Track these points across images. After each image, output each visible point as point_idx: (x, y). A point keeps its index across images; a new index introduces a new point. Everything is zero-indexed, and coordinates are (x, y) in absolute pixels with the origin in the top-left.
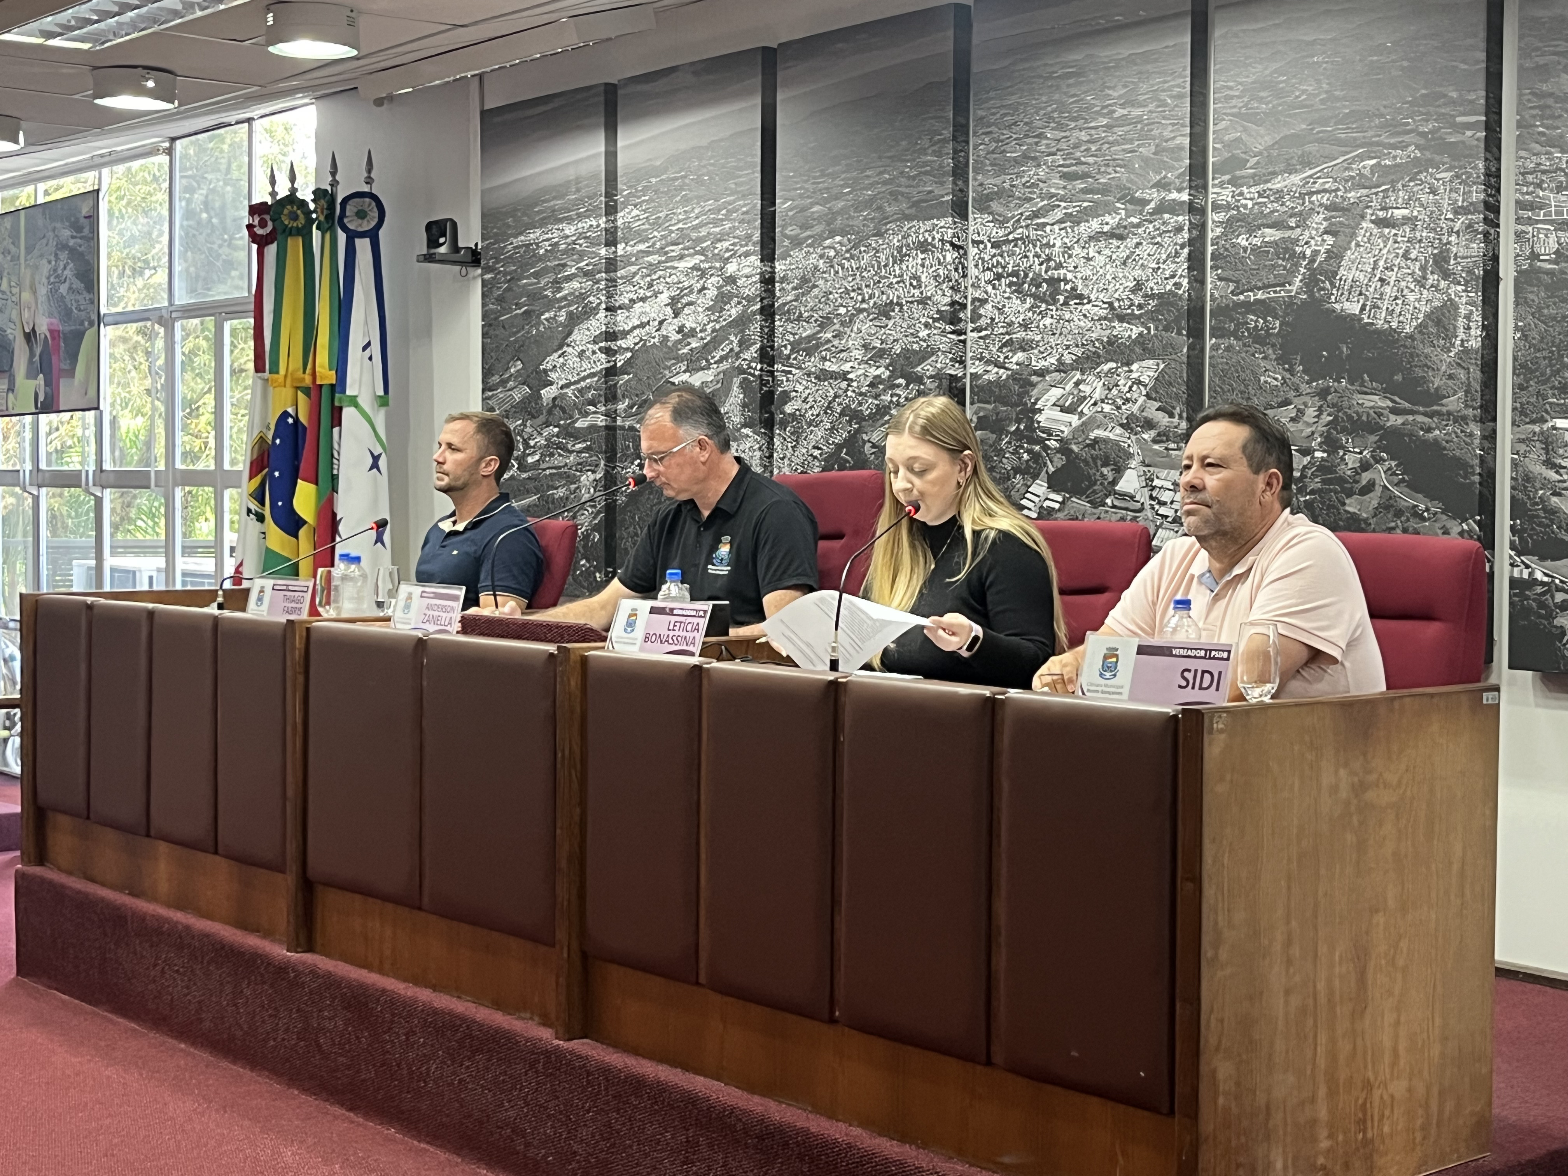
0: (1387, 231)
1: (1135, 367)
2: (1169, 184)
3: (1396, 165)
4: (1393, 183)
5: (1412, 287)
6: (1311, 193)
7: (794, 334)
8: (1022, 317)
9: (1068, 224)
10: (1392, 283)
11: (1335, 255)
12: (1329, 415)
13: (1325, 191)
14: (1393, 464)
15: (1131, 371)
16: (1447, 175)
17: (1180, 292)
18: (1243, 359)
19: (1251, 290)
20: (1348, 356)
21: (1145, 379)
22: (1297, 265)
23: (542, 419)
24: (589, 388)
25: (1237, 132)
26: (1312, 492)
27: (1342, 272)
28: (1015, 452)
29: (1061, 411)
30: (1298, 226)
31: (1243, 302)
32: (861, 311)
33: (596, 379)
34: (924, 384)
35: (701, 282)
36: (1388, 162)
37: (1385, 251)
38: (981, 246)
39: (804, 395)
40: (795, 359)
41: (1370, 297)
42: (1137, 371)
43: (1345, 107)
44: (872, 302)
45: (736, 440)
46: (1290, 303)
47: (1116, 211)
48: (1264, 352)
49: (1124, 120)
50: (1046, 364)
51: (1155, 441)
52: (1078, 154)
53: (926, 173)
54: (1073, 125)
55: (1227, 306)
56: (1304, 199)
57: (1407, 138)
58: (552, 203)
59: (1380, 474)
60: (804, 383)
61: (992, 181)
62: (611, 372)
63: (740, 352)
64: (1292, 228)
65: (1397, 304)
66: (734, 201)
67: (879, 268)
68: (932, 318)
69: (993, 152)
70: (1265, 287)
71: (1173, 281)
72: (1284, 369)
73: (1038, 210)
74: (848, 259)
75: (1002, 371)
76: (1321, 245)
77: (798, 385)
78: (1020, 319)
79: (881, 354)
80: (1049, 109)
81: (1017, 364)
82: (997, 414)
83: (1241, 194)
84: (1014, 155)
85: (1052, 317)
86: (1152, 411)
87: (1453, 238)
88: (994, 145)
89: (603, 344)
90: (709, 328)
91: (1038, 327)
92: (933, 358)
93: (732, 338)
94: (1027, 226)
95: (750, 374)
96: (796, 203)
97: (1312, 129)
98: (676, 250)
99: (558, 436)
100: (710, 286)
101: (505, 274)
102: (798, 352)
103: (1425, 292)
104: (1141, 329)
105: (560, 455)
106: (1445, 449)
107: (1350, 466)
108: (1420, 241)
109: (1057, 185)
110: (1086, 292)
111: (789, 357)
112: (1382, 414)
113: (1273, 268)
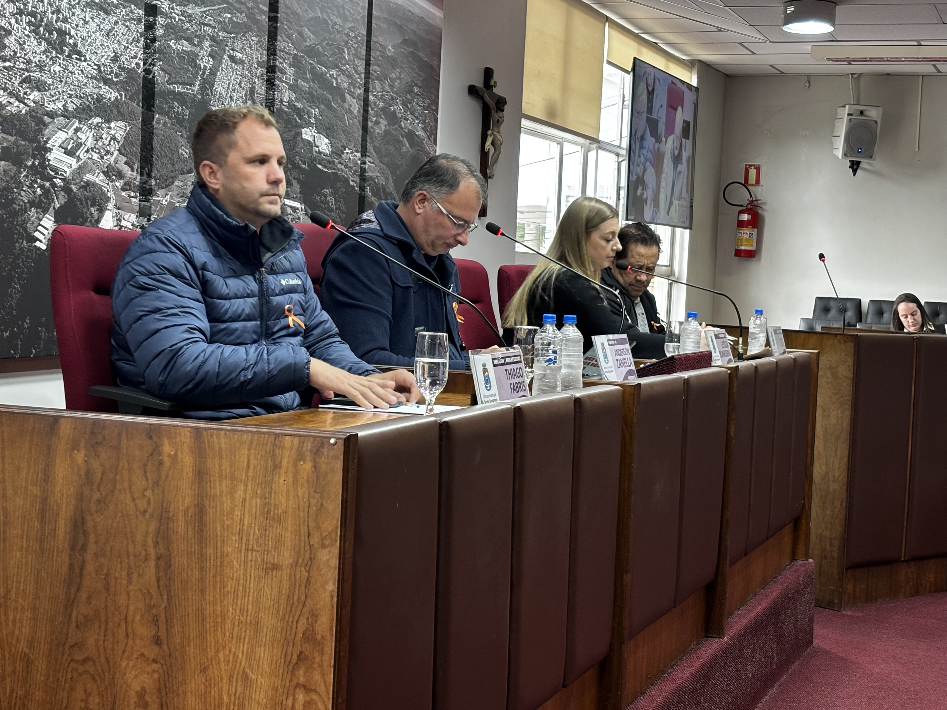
0: (233, 65)
1: (113, 125)
3: (238, 23)
4: (237, 34)
6: (204, 25)
10: (234, 101)
11: (213, 72)
13: (209, 25)
15: (110, 128)
17: (139, 71)
18: (172, 134)
19: (176, 84)
21: (118, 136)
22: (197, 73)
27: (216, 85)
28: (31, 187)
29: (65, 153)
30: (198, 45)
31: (172, 91)
42: (114, 129)
46: (193, 100)
48: (181, 131)
50: (56, 107)
51: (124, 189)
55: (164, 91)
56: (201, 27)
64: (195, 45)
70: (182, 83)
71: (136, 61)
75: (22, 105)
76: (207, 63)
78: (37, 60)
81: (34, 102)
82: (18, 147)
85: (60, 65)
86: (122, 164)
87: (256, 80)
104: (117, 94)
113: (186, 71)
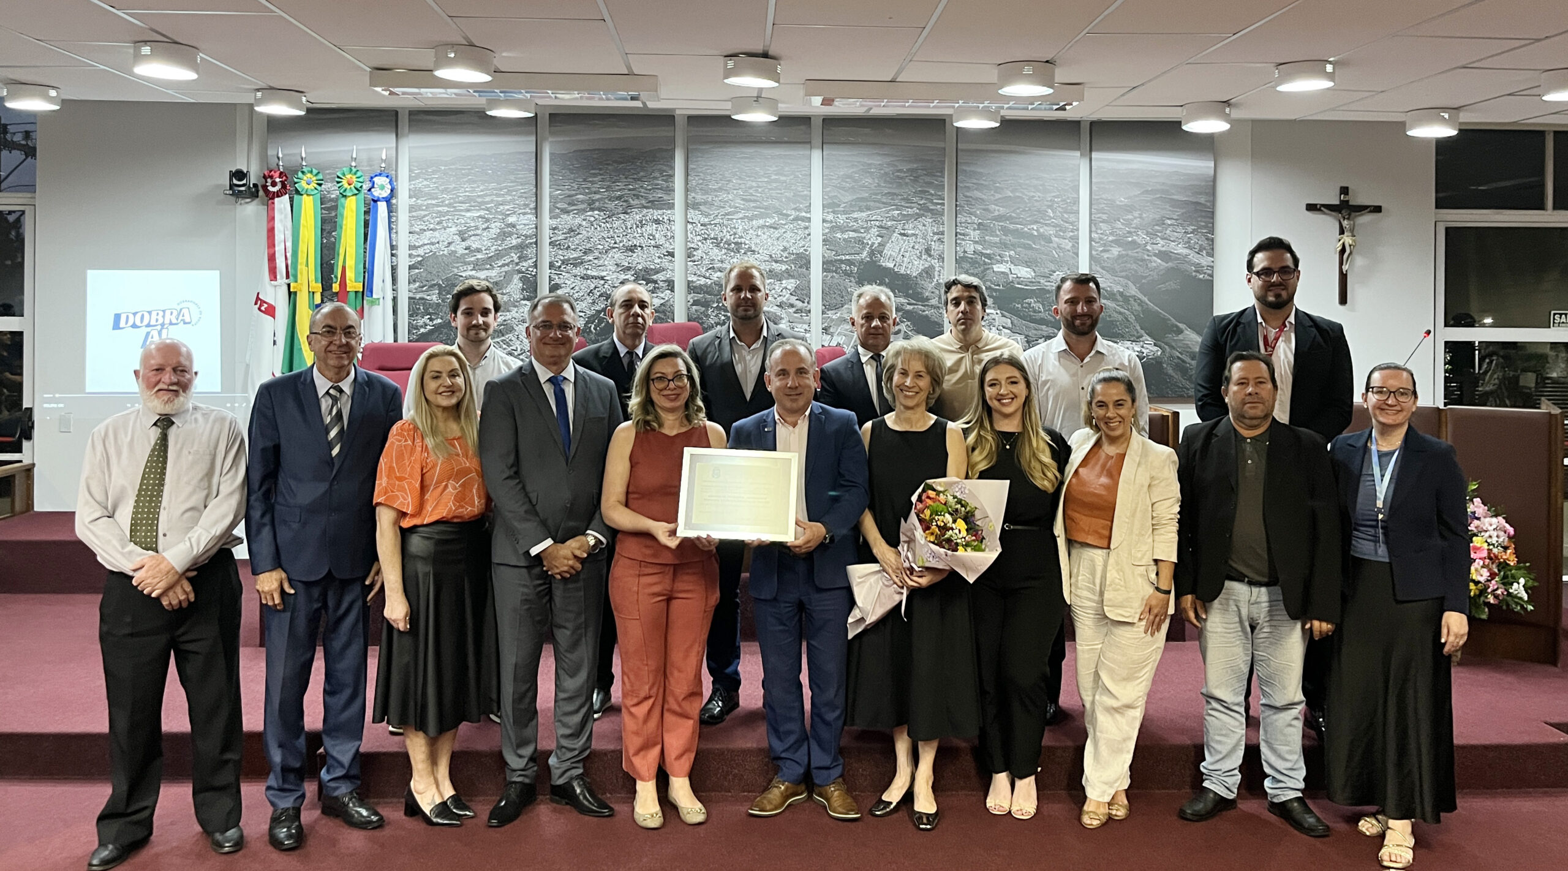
1: (784, 282)
2: (801, 210)
4: (907, 221)
5: (916, 259)
7: (564, 256)
9: (746, 220)
14: (909, 324)
15: (782, 284)
16: (930, 220)
17: (808, 253)
18: (840, 282)
19: (843, 256)
21: (789, 288)
25: (835, 193)
27: (885, 251)
31: (839, 260)
32: (614, 248)
35: (486, 225)
36: (905, 213)
37: (904, 245)
38: (694, 225)
39: (572, 286)
40: (565, 268)
41: (898, 262)
42: (785, 284)
43: (885, 190)
44: (621, 244)
45: (516, 306)
46: (861, 262)
47: (773, 217)
48: (850, 280)
49: (776, 181)
51: (795, 313)
52: (751, 191)
53: (657, 188)
54: (748, 179)
55: (832, 261)
57: (913, 205)
60: (572, 280)
61: (701, 197)
63: (521, 262)
65: (909, 265)
66: (514, 186)
67: (626, 229)
68: (663, 254)
70: (849, 255)
71: (803, 249)
73: (728, 213)
74: (604, 223)
75: (708, 281)
77: (565, 281)
79: (629, 269)
80: (734, 170)
83: (838, 217)
86: (793, 300)
87: (933, 243)
90: (493, 249)
92: (664, 273)
93: (513, 255)
94: (722, 219)
95: (528, 274)
97: (871, 196)
98: (462, 206)
100: (493, 227)
103: (921, 261)
104: (787, 267)
108: (919, 243)
109: (739, 203)
110: (757, 249)
111: (560, 267)
113: (853, 247)
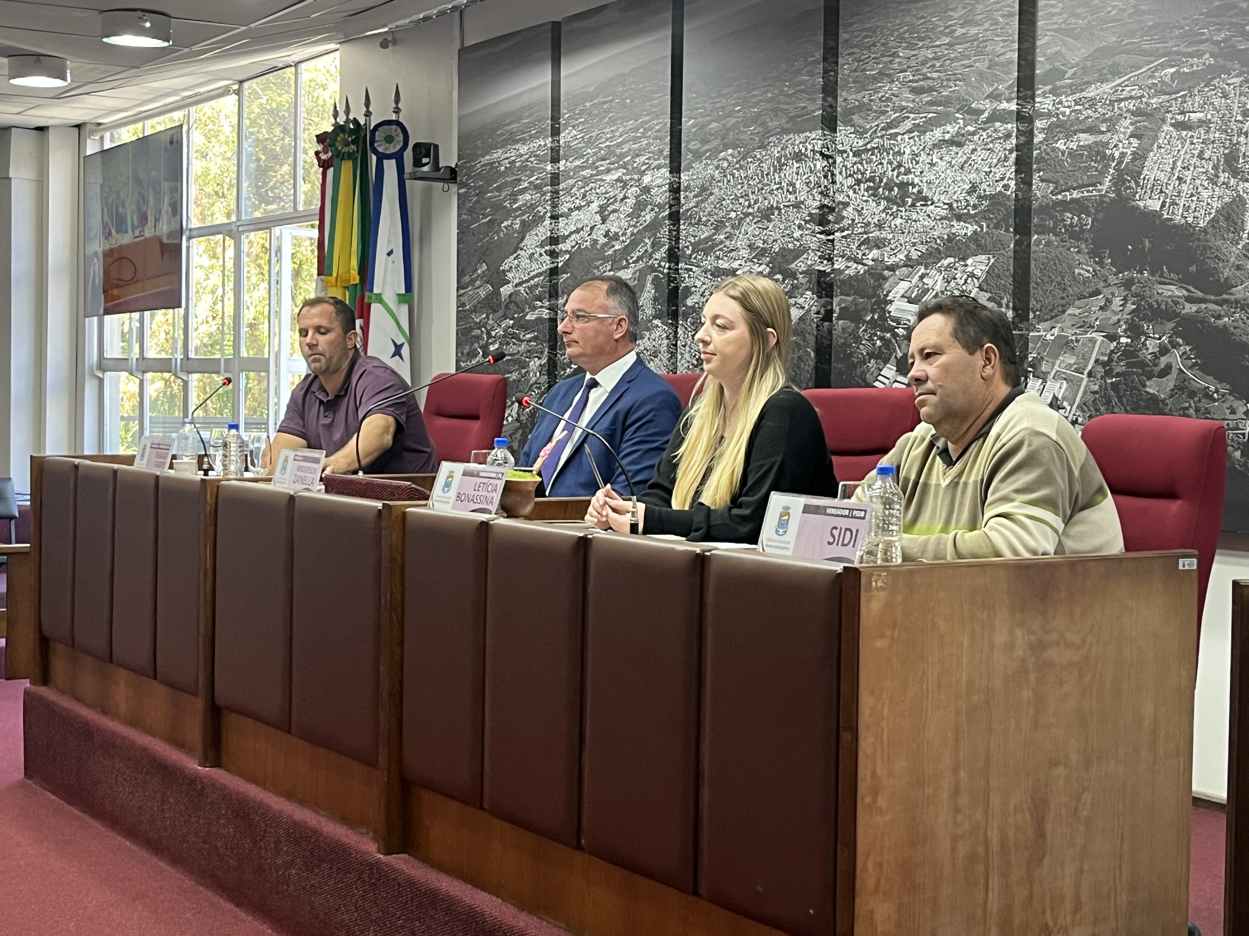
0: (1185, 133)
1: (970, 261)
2: (1000, 95)
3: (1193, 72)
4: (1190, 89)
5: (1206, 184)
6: (1120, 100)
7: (695, 237)
8: (877, 218)
9: (916, 133)
10: (1188, 182)
11: (1140, 157)
12: (1133, 304)
13: (1131, 98)
14: (1188, 348)
15: (966, 265)
16: (1237, 80)
17: (1009, 193)
18: (1061, 253)
19: (1068, 191)
20: (1149, 249)
21: (978, 272)
22: (1107, 166)
23: (501, 313)
24: (536, 286)
25: (1057, 46)
26: (1118, 375)
27: (1145, 172)
28: (871, 339)
29: (909, 302)
30: (1108, 131)
31: (1061, 201)
32: (747, 215)
33: (542, 278)
34: (797, 279)
35: (624, 192)
36: (1186, 70)
37: (1182, 152)
38: (845, 155)
39: (702, 290)
40: (695, 258)
41: (1170, 194)
42: (972, 265)
43: (1151, 20)
44: (756, 206)
45: (648, 329)
46: (1101, 201)
47: (956, 120)
48: (1078, 247)
49: (963, 39)
50: (897, 260)
52: (925, 70)
53: (801, 91)
54: (921, 44)
55: (1048, 204)
56: (1113, 106)
57: (1202, 47)
58: (510, 127)
59: (1176, 358)
60: (702, 279)
61: (854, 96)
62: (554, 272)
63: (653, 253)
64: (1103, 133)
65: (1192, 201)
66: (650, 121)
67: (762, 177)
68: (804, 220)
69: (855, 70)
70: (1080, 187)
71: (1001, 184)
72: (1095, 262)
73: (891, 122)
74: (738, 170)
75: (860, 266)
76: (1128, 148)
77: (697, 282)
78: (876, 220)
79: (763, 252)
80: (902, 30)
81: (873, 260)
82: (856, 305)
83: (1061, 102)
84: (873, 73)
85: (902, 218)
87: (1242, 139)
88: (856, 64)
89: (547, 248)
90: (629, 232)
91: (890, 227)
92: (805, 256)
93: (647, 241)
94: (882, 136)
95: (660, 272)
96: (698, 121)
97: (1122, 41)
98: (603, 165)
99: (512, 327)
100: (629, 195)
101: (475, 188)
102: (697, 252)
103: (1217, 189)
104: (975, 227)
105: (514, 344)
106: (1233, 334)
107: (1150, 351)
108: (1213, 142)
109: (907, 99)
110: (930, 195)
111: (691, 255)
112: (1178, 303)
113: (1087, 168)
